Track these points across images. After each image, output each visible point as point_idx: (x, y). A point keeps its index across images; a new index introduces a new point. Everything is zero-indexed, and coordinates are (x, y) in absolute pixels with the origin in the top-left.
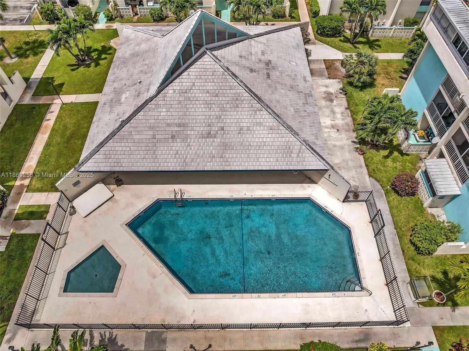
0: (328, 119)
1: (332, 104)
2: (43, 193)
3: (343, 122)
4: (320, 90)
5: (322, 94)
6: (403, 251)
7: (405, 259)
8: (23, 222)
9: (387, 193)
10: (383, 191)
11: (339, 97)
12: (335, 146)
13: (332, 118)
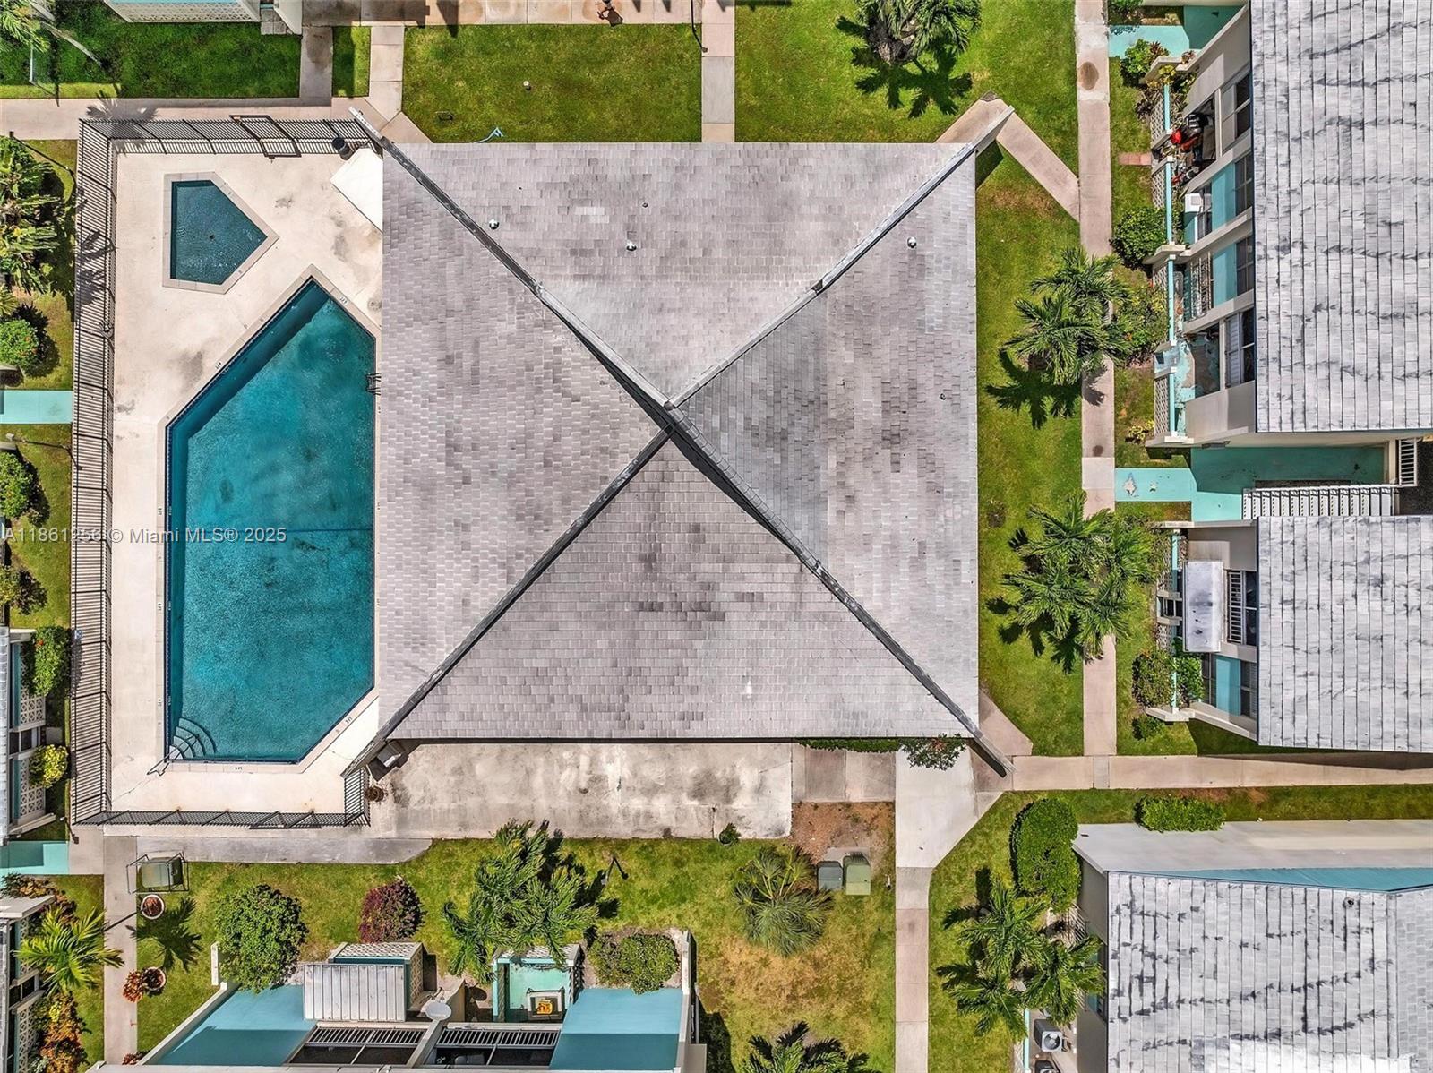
0: (626, 773)
1: (685, 794)
2: (400, 70)
3: (615, 811)
4: (744, 769)
5: (725, 771)
6: (247, 865)
7: (231, 864)
8: (329, 49)
9: (388, 871)
10: (392, 862)
11: (715, 820)
12: (528, 773)
13: (627, 784)
